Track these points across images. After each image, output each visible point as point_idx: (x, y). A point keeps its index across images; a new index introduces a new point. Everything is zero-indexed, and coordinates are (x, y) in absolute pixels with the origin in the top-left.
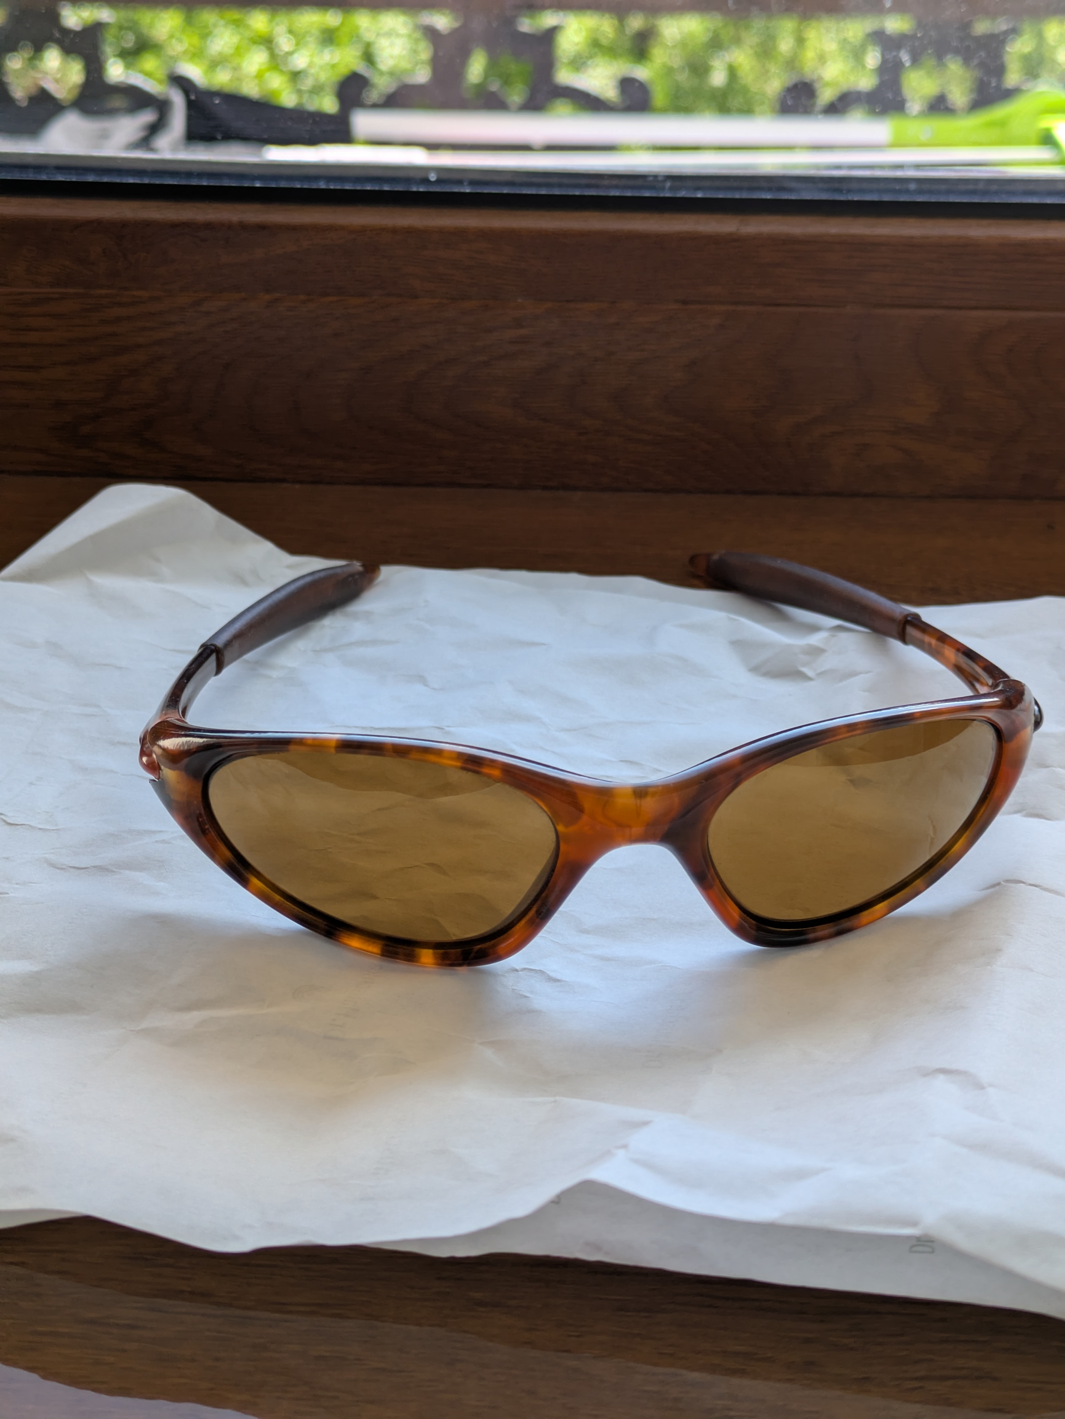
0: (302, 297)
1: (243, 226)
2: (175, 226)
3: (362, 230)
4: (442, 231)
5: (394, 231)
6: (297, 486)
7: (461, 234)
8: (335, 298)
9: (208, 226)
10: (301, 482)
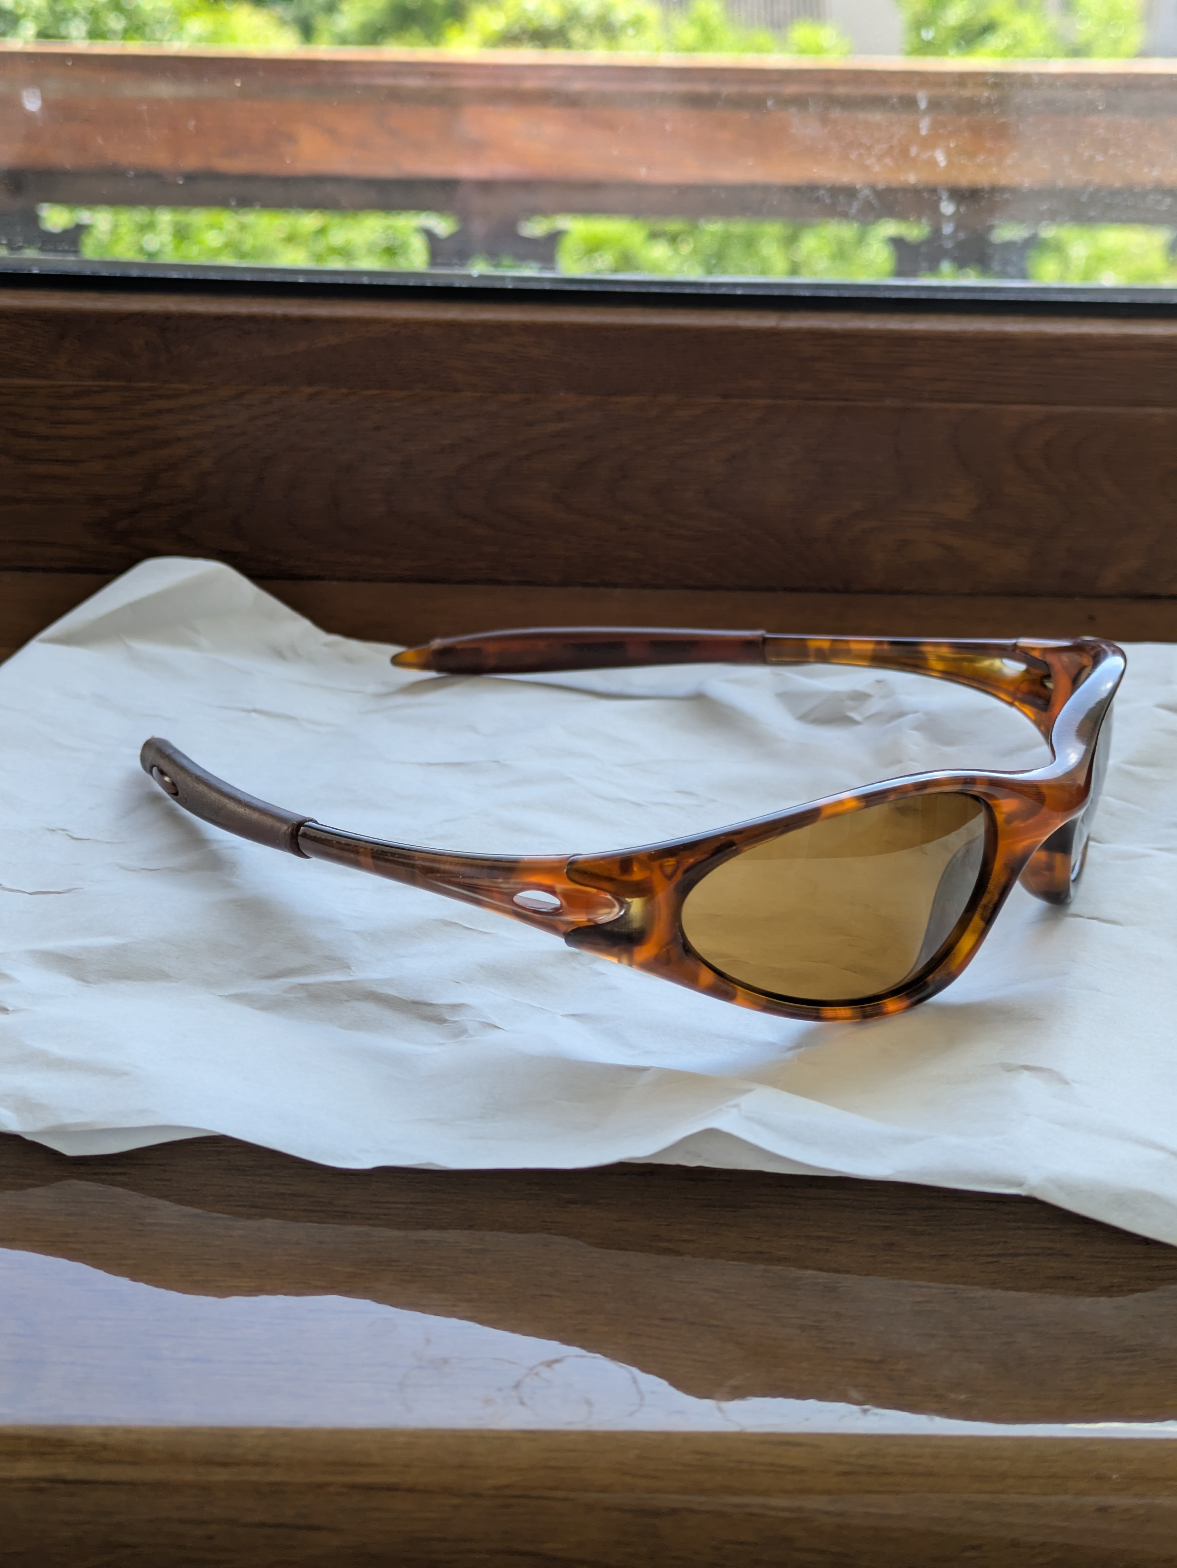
0: (345, 390)
1: (287, 320)
2: (218, 318)
3: (406, 323)
4: (485, 326)
5: (437, 324)
6: (335, 583)
7: (504, 328)
8: (378, 392)
9: (252, 319)
10: (339, 579)
